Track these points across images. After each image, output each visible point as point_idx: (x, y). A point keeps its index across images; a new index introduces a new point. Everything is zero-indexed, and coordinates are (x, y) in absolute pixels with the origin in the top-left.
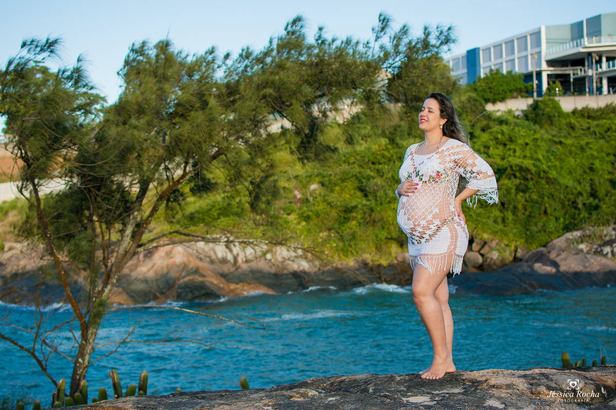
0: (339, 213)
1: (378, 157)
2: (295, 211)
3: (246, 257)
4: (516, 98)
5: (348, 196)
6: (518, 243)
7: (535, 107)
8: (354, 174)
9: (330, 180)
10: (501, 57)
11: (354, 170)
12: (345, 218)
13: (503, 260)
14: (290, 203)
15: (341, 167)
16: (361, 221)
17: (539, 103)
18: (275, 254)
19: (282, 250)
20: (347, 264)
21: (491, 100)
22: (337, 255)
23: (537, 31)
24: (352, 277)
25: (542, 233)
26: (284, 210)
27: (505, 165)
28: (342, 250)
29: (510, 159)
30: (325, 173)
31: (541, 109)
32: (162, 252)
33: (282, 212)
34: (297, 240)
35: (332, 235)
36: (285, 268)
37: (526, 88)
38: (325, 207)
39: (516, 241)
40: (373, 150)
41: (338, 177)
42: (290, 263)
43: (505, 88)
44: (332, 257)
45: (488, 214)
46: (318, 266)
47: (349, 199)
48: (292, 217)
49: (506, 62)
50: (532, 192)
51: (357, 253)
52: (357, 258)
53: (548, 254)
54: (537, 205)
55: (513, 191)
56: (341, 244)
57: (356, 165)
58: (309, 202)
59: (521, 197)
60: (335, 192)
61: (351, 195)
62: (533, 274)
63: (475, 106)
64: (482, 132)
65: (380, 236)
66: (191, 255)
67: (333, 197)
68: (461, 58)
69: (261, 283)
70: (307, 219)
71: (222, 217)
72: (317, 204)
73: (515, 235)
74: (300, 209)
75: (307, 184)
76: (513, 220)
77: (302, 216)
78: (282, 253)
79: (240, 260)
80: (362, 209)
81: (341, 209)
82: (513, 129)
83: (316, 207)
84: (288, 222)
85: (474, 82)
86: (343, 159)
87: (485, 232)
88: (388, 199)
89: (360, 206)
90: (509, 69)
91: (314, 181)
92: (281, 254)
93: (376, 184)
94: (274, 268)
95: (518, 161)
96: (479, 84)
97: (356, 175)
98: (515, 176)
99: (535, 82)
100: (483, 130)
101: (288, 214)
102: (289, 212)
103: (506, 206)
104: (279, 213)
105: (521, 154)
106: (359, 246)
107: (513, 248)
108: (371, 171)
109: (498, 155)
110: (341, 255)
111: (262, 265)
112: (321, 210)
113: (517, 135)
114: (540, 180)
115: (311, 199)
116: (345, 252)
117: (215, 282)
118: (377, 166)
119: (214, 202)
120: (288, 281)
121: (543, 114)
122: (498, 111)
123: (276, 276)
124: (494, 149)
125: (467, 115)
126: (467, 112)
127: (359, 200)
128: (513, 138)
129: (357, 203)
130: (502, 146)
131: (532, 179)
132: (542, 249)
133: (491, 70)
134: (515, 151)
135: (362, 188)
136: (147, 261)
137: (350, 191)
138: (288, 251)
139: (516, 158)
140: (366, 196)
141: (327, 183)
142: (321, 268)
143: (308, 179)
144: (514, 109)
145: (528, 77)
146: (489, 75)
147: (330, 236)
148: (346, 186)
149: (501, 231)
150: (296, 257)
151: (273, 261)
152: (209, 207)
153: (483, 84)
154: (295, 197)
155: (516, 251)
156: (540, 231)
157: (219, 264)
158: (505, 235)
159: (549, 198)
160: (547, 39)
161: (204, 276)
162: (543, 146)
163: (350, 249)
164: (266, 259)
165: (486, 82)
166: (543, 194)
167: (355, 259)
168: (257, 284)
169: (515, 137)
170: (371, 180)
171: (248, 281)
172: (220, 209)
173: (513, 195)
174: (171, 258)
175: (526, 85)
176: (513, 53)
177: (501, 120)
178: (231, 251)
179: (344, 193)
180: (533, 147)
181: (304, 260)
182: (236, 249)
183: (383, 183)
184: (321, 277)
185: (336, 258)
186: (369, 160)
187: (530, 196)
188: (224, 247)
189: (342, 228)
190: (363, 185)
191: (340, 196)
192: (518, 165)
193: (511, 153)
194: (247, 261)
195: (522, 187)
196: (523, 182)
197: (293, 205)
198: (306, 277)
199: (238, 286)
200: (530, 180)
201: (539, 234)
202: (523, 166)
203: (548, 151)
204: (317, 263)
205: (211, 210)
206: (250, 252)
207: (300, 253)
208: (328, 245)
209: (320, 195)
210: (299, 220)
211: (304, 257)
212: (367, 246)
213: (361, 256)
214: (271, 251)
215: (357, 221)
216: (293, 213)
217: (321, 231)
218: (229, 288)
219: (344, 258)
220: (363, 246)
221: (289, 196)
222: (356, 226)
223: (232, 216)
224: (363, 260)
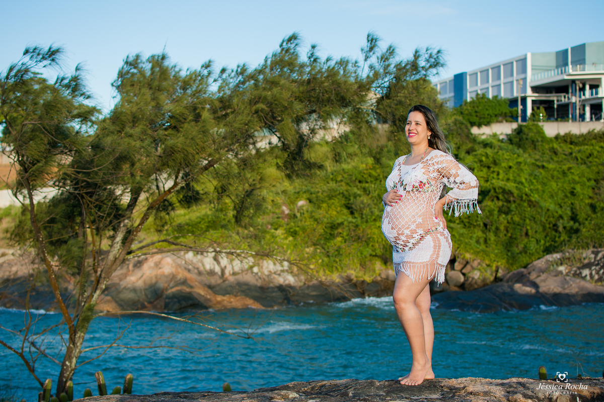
0: (326, 230)
1: (365, 176)
2: (283, 226)
3: (233, 269)
4: (501, 122)
5: (335, 213)
6: (499, 264)
7: (519, 131)
8: (341, 191)
9: (317, 197)
10: (488, 82)
11: (342, 188)
12: (331, 234)
13: (484, 280)
14: (278, 218)
15: (328, 185)
16: (347, 238)
17: (523, 128)
18: (262, 267)
19: (268, 264)
20: (332, 280)
21: (477, 123)
22: (322, 269)
23: (523, 57)
24: (336, 292)
25: (523, 254)
26: (272, 224)
27: (489, 187)
28: (327, 266)
29: (494, 181)
30: (313, 190)
31: (524, 134)
32: (151, 262)
33: (270, 227)
35: (318, 251)
36: (271, 282)
37: (511, 112)
38: (312, 223)
39: (498, 262)
40: (361, 169)
41: (325, 194)
42: (276, 276)
43: (491, 112)
44: (317, 272)
45: (471, 235)
46: (303, 281)
47: (336, 216)
48: (280, 232)
49: (492, 87)
50: (514, 214)
51: (342, 269)
52: (341, 274)
53: (528, 275)
54: (519, 227)
55: (496, 212)
56: (326, 259)
57: (343, 184)
58: (297, 217)
59: (504, 218)
60: (322, 209)
61: (338, 212)
62: (513, 294)
63: (461, 129)
64: (467, 155)
65: (365, 253)
66: (179, 266)
67: (320, 213)
68: (448, 82)
69: (247, 295)
70: (294, 234)
71: (210, 230)
72: (304, 220)
73: (496, 255)
74: (287, 224)
75: (295, 201)
76: (495, 240)
77: (289, 232)
78: (269, 266)
79: (227, 272)
80: (348, 226)
81: (328, 225)
82: (497, 152)
83: (303, 223)
84: (276, 237)
85: (461, 106)
86: (331, 176)
87: (467, 251)
88: (374, 217)
89: (345, 223)
90: (495, 94)
91: (302, 197)
92: (267, 268)
93: (362, 202)
94: (260, 281)
95: (501, 184)
96: (465, 108)
97: (343, 193)
98: (498, 199)
99: (520, 107)
100: (468, 152)
101: (276, 229)
102: (276, 227)
103: (488, 227)
104: (267, 227)
105: (504, 177)
106: (344, 262)
107: (494, 268)
108: (358, 189)
109: (482, 177)
110: (327, 271)
111: (248, 278)
112: (308, 226)
113: (501, 158)
114: (522, 203)
115: (298, 215)
116: (330, 267)
117: (202, 293)
118: (364, 185)
119: (204, 216)
120: (274, 294)
121: (527, 139)
122: (483, 134)
123: (262, 289)
124: (478, 171)
125: (452, 137)
126: (452, 134)
127: (344, 217)
128: (497, 161)
129: (343, 220)
130: (486, 168)
131: (514, 202)
132: (523, 270)
133: (477, 94)
134: (498, 174)
135: (349, 205)
136: (136, 270)
137: (337, 208)
138: (275, 264)
139: (499, 181)
140: (352, 213)
141: (314, 200)
142: (306, 283)
143: (297, 195)
144: (498, 133)
145: (513, 102)
146: (475, 99)
147: (316, 252)
148: (333, 203)
149: (483, 251)
150: (283, 271)
151: (259, 274)
152: (199, 220)
153: (469, 108)
154: (283, 212)
155: (497, 271)
156: (521, 253)
157: (207, 276)
158: (487, 256)
159: (530, 220)
160: (532, 66)
161: (192, 287)
162: (526, 170)
163: (335, 265)
164: (252, 273)
165: (472, 105)
166: (525, 217)
168: (243, 297)
169: (499, 160)
170: (358, 198)
171: (235, 293)
172: (209, 222)
173: (496, 217)
174: (160, 268)
175: (511, 109)
176: (499, 78)
177: (486, 143)
178: (219, 263)
179: (331, 210)
180: (516, 170)
181: (290, 274)
182: (224, 261)
183: (369, 202)
184: (306, 292)
185: (321, 273)
186: (356, 179)
187: (512, 218)
188: (212, 260)
189: (328, 244)
190: (350, 202)
191: (327, 213)
192: (501, 188)
193: (495, 175)
194: (234, 274)
195: (505, 209)
196: (505, 204)
197: (281, 220)
198: (291, 291)
199: (224, 298)
200: (512, 202)
201: (520, 255)
202: (506, 188)
203: (530, 175)
204: (303, 278)
205: (200, 222)
206: (237, 265)
207: (286, 268)
208: (314, 260)
209: (307, 211)
210: (286, 235)
211: (290, 271)
212: (352, 262)
213: (345, 272)
214: (258, 265)
215: (343, 237)
216: (281, 228)
217: (308, 247)
218: (216, 300)
219: (329, 273)
220: (348, 262)
221: (277, 211)
222: (341, 242)
223: (220, 229)
224: (347, 276)
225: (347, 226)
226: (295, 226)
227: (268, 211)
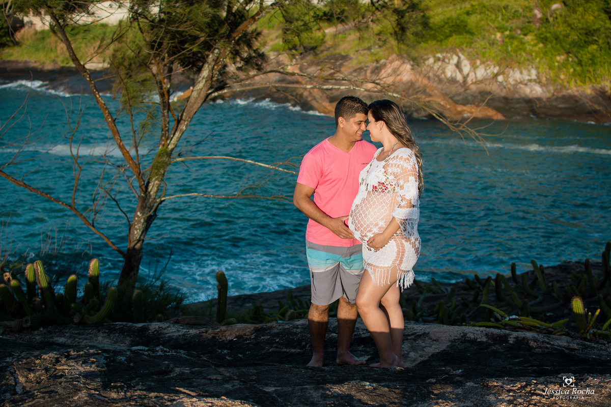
0: (580, 36)
2: (533, 32)
3: (476, 77)
5: (592, 18)
12: (585, 42)
14: (529, 22)
16: (602, 46)
18: (507, 76)
19: (514, 73)
20: (584, 92)
22: (573, 80)
24: (587, 105)
26: (521, 30)
28: (580, 76)
32: (389, 68)
33: (519, 32)
34: (532, 63)
35: (570, 59)
36: (516, 91)
38: (565, 29)
42: (522, 86)
44: (568, 82)
46: (552, 91)
47: (593, 21)
48: (529, 38)
51: (596, 80)
52: (595, 85)
56: (578, 69)
58: (549, 22)
60: (578, 13)
61: (595, 17)
67: (574, 19)
69: (489, 106)
70: (544, 40)
71: (454, 34)
72: (556, 25)
74: (538, 30)
75: (549, 3)
77: (540, 38)
78: (516, 75)
79: (469, 81)
80: (605, 33)
81: (583, 31)
83: (555, 28)
84: (524, 43)
89: (602, 30)
92: (513, 77)
94: (504, 91)
101: (525, 35)
102: (526, 32)
104: (516, 33)
106: (599, 72)
110: (578, 82)
111: (494, 88)
112: (560, 32)
115: (551, 19)
116: (582, 77)
117: (442, 103)
119: (448, 19)
120: (518, 105)
123: (506, 99)
127: (602, 23)
129: (599, 26)
135: (608, 10)
137: (594, 13)
138: (521, 73)
141: (569, 3)
142: (555, 94)
147: (568, 60)
148: (590, 7)
150: (530, 81)
151: (504, 83)
152: (443, 23)
154: (535, 16)
157: (448, 84)
161: (430, 96)
163: (588, 75)
164: (497, 81)
167: (593, 86)
168: (485, 107)
171: (477, 103)
172: (453, 26)
174: (398, 75)
178: (461, 70)
179: (587, 14)
181: (537, 85)
182: (466, 68)
184: (554, 104)
185: (572, 84)
188: (454, 67)
189: (581, 52)
191: (583, 17)
194: (476, 83)
197: (531, 24)
198: (537, 102)
199: (465, 108)
204: (551, 88)
205: (444, 26)
206: (481, 73)
207: (534, 77)
208: (564, 70)
209: (561, 16)
210: (535, 42)
211: (538, 81)
212: (607, 72)
213: (599, 83)
214: (503, 73)
215: (598, 45)
216: (531, 33)
217: (559, 55)
218: (456, 109)
219: (581, 84)
220: (604, 72)
221: (528, 15)
222: (597, 50)
223: (465, 34)
224: (601, 88)
225: (603, 33)
226: (546, 32)
227: (519, 15)
